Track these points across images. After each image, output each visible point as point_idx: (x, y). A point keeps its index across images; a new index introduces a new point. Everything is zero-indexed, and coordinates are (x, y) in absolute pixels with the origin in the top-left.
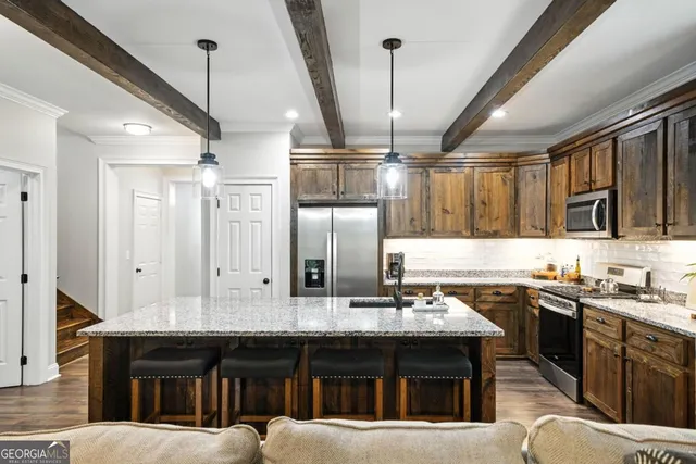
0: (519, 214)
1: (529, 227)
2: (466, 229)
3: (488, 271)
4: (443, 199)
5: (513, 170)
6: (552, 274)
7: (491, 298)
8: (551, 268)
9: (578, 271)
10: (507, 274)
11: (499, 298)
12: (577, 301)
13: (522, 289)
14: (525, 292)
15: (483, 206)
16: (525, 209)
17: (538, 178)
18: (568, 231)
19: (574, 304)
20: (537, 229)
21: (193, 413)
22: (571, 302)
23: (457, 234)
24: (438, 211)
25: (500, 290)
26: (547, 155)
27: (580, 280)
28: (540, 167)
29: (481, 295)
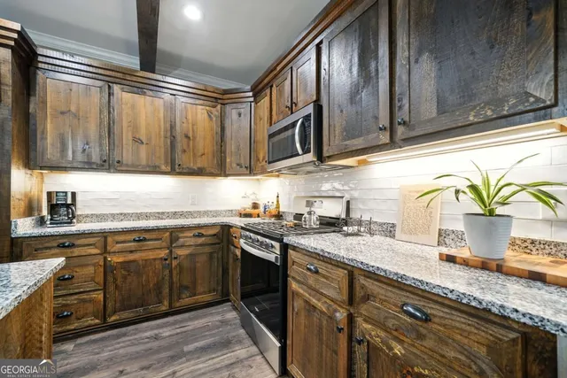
0: (225, 153)
1: (234, 165)
2: (166, 163)
3: (195, 212)
5: (219, 106)
6: (256, 211)
7: (192, 241)
8: (255, 206)
9: (278, 207)
10: (216, 214)
11: (201, 240)
12: (280, 240)
13: (226, 229)
14: (229, 231)
15: (185, 140)
17: (242, 115)
18: (269, 163)
19: (277, 245)
20: (241, 167)
22: (273, 243)
23: (154, 170)
24: (126, 139)
25: (202, 231)
26: (251, 94)
27: (279, 216)
28: (244, 105)
29: (178, 238)
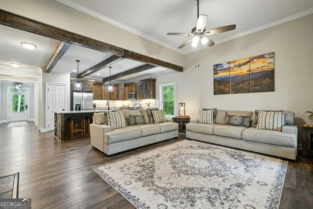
2: (109, 98)
4: (104, 92)
5: (117, 87)
8: (124, 106)
9: (129, 106)
16: (120, 94)
17: (122, 89)
20: (122, 99)
21: (83, 129)
24: (103, 94)
26: (124, 85)
